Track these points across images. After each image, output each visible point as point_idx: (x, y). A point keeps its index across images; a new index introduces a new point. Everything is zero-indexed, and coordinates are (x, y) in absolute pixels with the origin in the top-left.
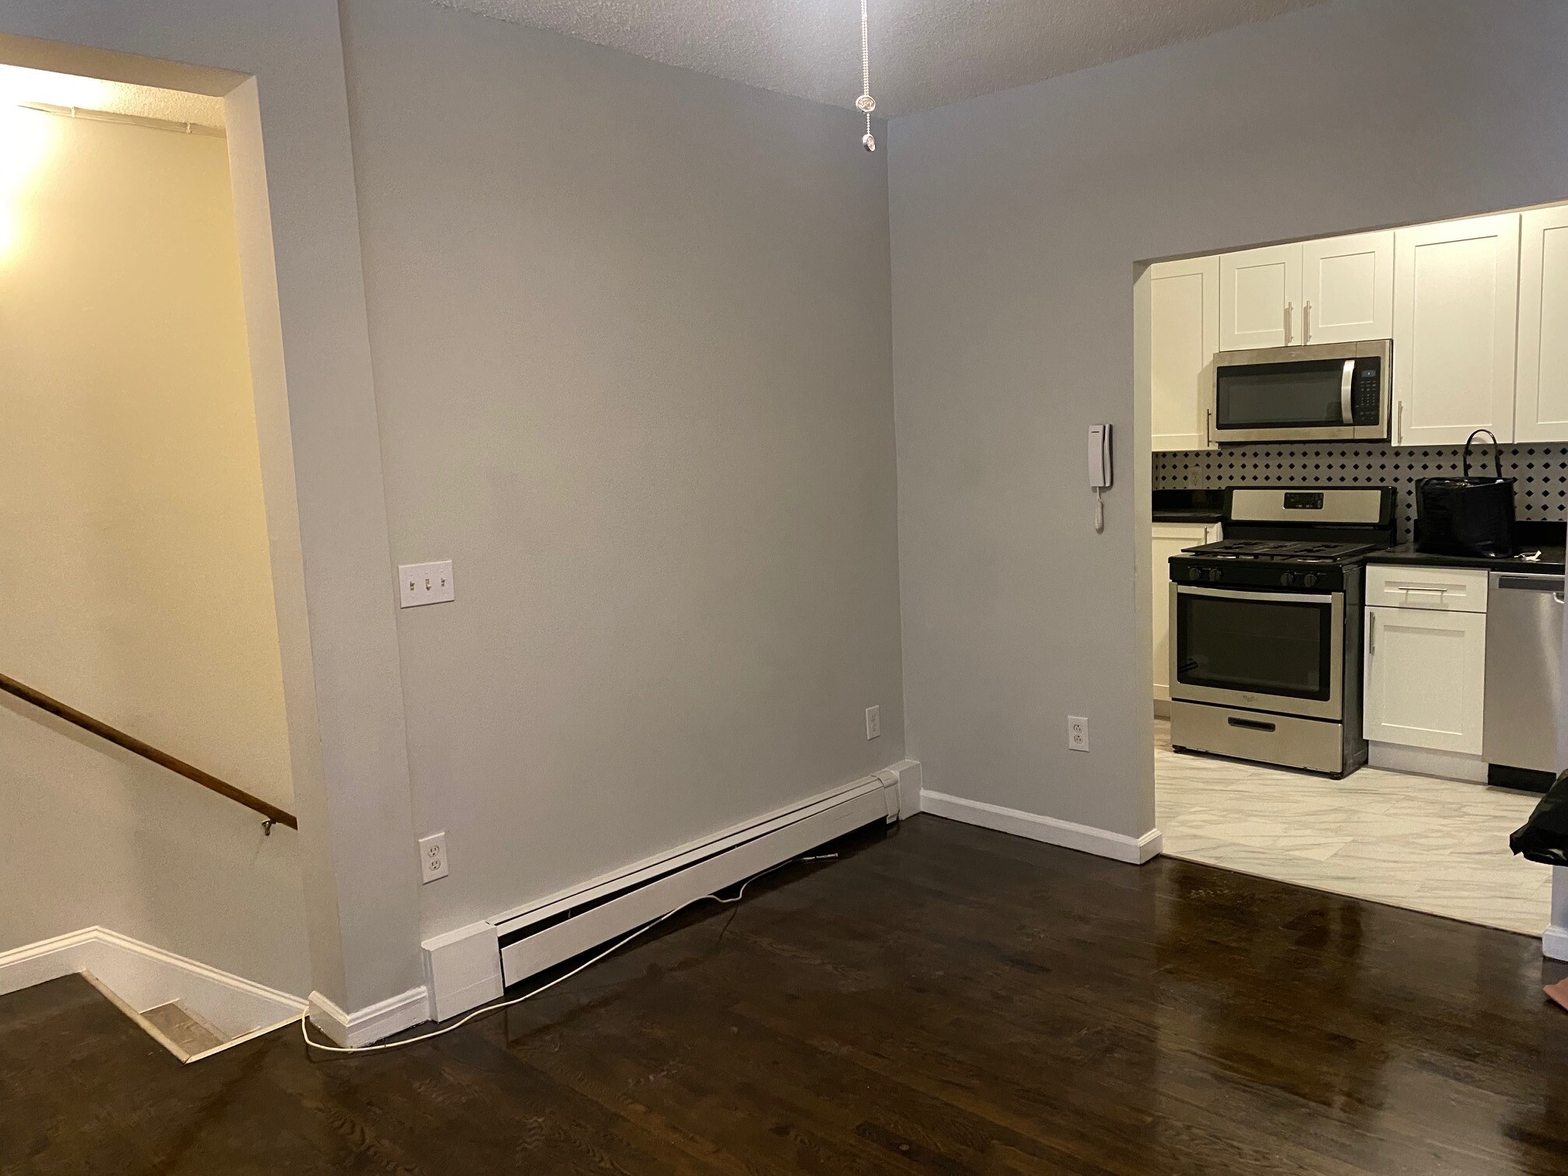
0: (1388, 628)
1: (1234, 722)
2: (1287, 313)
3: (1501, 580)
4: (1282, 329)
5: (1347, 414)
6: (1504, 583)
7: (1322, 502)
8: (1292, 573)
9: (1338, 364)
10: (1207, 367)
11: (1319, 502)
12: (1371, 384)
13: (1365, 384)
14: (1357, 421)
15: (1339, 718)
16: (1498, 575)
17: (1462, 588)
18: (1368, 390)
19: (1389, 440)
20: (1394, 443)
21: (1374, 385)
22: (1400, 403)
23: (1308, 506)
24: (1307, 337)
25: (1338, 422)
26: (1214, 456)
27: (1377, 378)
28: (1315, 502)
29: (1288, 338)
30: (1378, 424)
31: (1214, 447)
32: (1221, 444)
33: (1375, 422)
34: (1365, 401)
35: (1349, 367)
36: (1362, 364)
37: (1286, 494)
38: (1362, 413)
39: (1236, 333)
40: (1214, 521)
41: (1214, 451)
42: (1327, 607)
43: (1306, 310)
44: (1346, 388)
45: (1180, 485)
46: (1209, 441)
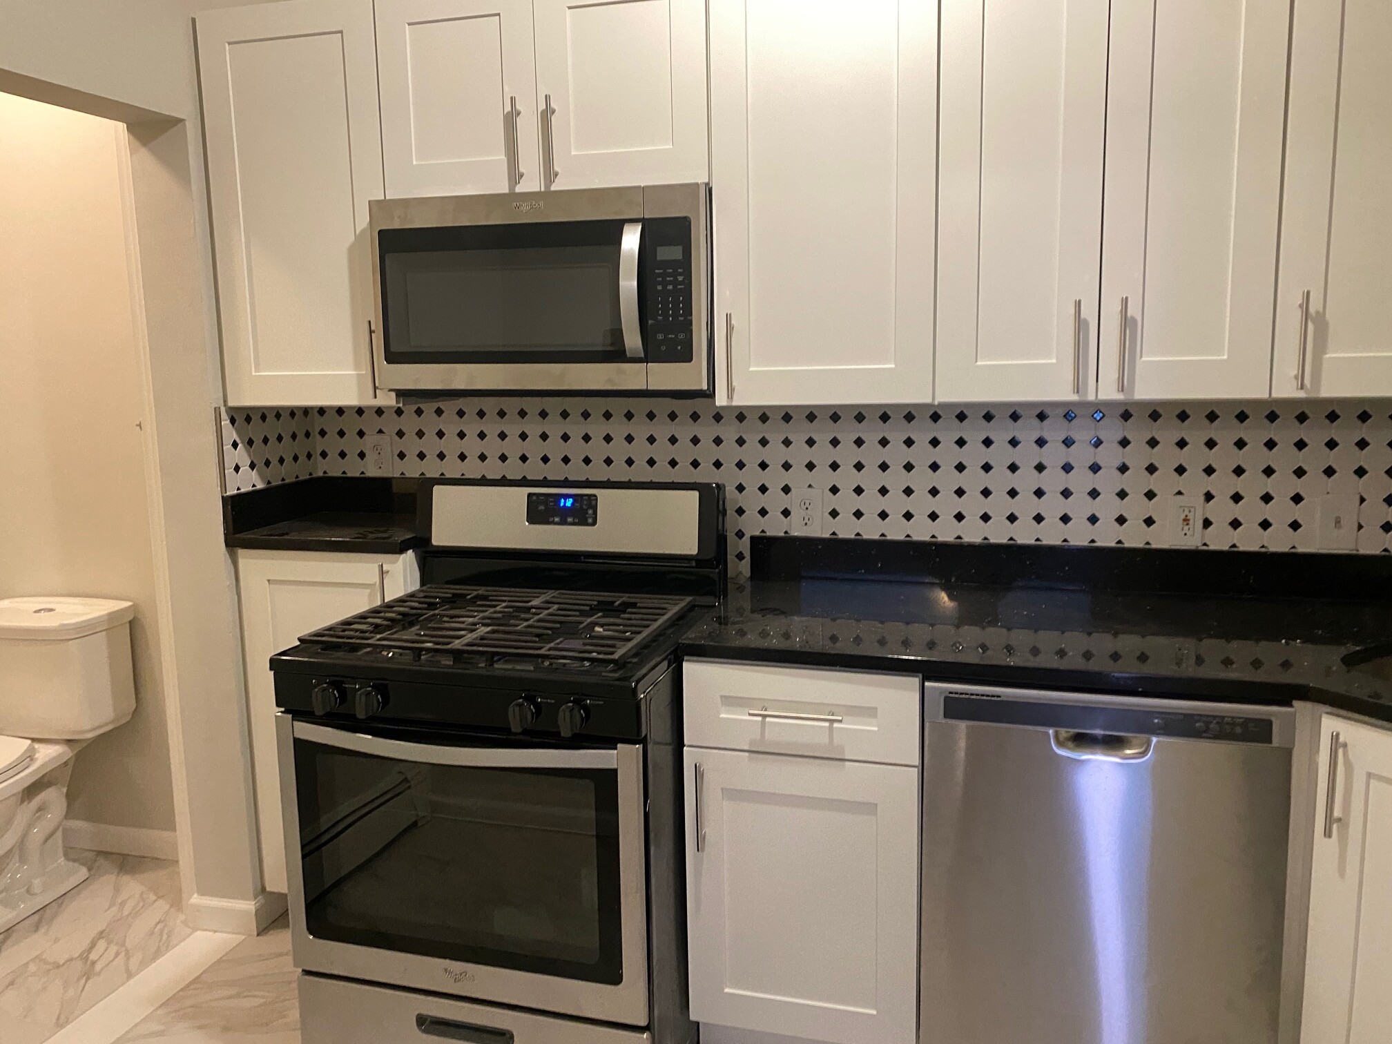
0: (731, 794)
1: (428, 1024)
2: (511, 120)
3: (946, 699)
4: (502, 157)
5: (633, 340)
6: (955, 708)
7: (595, 513)
8: (531, 699)
9: (611, 232)
10: (363, 232)
11: (590, 512)
12: (675, 275)
13: (664, 275)
14: (652, 353)
15: (643, 1022)
16: (942, 691)
17: (869, 712)
18: (670, 287)
19: (710, 394)
20: (721, 400)
21: (680, 278)
22: (729, 317)
23: (570, 520)
24: (550, 174)
25: (616, 354)
26: (390, 416)
27: (685, 264)
28: (584, 513)
29: (515, 175)
30: (690, 360)
31: (388, 400)
32: (401, 394)
33: (685, 355)
34: (665, 309)
35: (631, 240)
36: (654, 232)
37: (530, 495)
38: (660, 336)
39: (414, 163)
40: (401, 549)
41: (389, 408)
42: (606, 780)
43: (547, 115)
44: (629, 284)
45: (353, 468)
46: (375, 388)
